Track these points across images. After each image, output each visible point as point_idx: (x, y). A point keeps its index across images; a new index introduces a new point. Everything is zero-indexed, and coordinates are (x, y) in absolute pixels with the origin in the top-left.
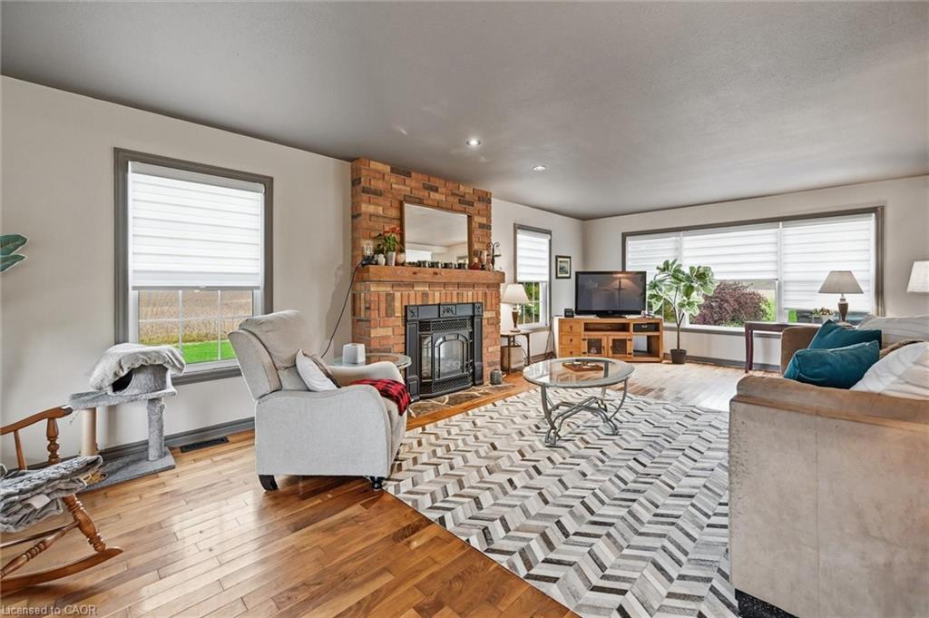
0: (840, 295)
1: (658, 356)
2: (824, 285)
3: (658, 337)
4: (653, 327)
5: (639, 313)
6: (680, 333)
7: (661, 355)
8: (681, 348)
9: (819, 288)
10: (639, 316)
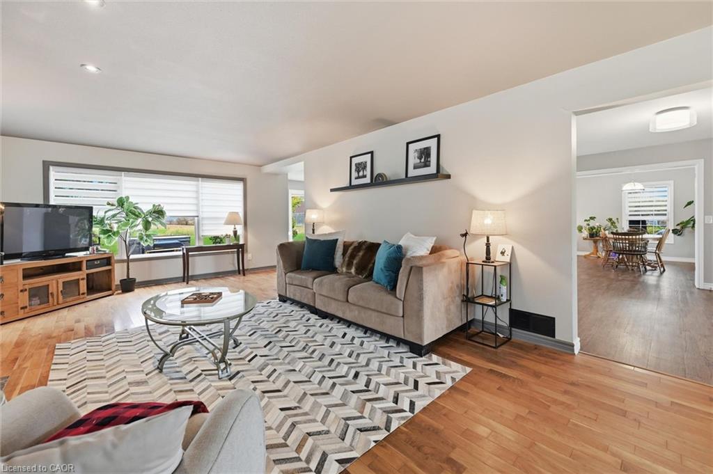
0: (233, 226)
1: (110, 289)
2: (227, 220)
3: (110, 270)
4: (105, 261)
5: (86, 249)
6: (130, 263)
7: (114, 288)
8: (131, 277)
9: (223, 222)
10: (88, 252)
